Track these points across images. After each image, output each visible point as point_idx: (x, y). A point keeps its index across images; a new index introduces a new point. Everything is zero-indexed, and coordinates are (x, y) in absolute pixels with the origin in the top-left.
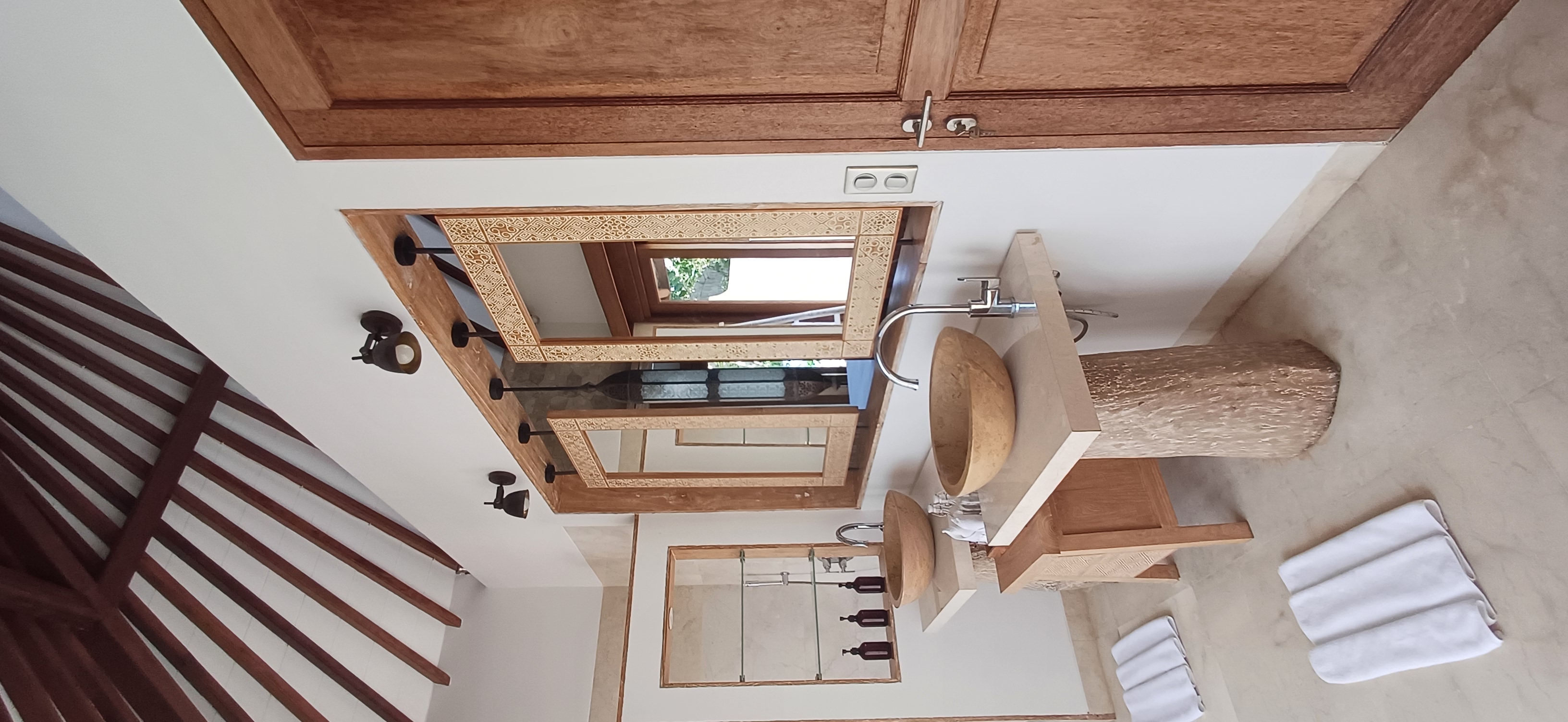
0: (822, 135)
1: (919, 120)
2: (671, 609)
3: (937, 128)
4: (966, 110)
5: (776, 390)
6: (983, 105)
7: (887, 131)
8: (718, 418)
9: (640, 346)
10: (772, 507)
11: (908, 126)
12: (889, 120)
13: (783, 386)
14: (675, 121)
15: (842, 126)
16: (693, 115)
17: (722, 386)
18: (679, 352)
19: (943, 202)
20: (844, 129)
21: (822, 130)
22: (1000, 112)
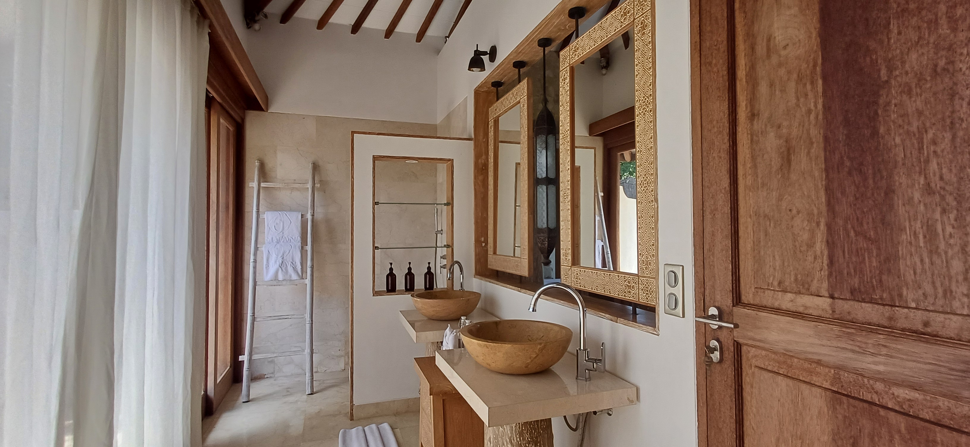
0: (706, 247)
1: (718, 319)
2: (417, 162)
3: (712, 333)
4: (726, 355)
5: (542, 223)
6: (730, 369)
7: (709, 295)
8: (526, 186)
9: (569, 132)
10: (476, 223)
11: (713, 311)
12: (718, 297)
13: (544, 227)
14: (717, 138)
15: (713, 262)
16: (722, 151)
17: (544, 187)
18: (565, 158)
19: (658, 335)
20: (711, 263)
21: (710, 247)
22: (725, 381)
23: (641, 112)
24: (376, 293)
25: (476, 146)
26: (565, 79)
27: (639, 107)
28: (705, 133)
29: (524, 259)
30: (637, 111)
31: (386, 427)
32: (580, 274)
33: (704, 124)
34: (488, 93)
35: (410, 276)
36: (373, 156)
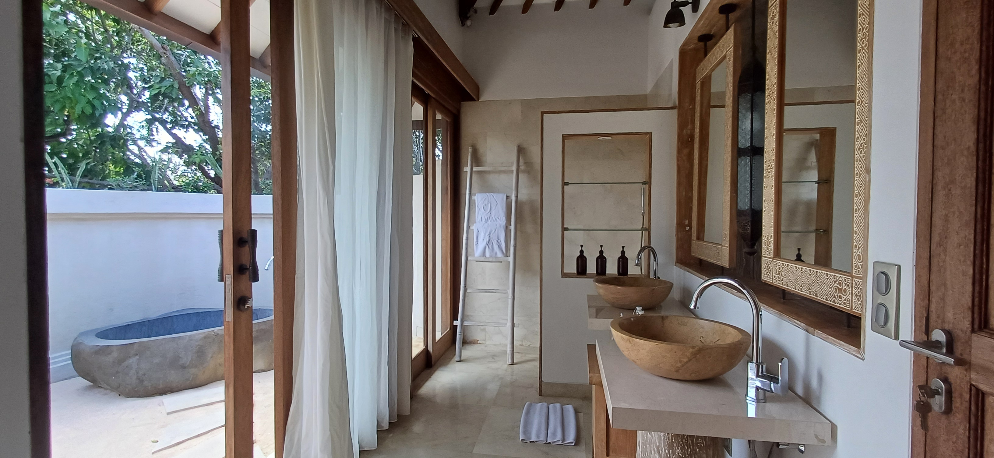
0: (936, 239)
1: (944, 350)
2: (611, 138)
3: (938, 368)
4: (958, 405)
5: (744, 204)
6: (962, 427)
7: (936, 312)
8: (730, 159)
9: (776, 86)
10: (679, 203)
11: (939, 335)
12: (950, 315)
13: (747, 208)
14: (959, 69)
15: (944, 261)
16: (966, 89)
17: (748, 159)
18: (770, 120)
19: (863, 360)
20: (941, 264)
21: (941, 239)
22: (953, 443)
23: (864, 45)
24: (565, 275)
25: (679, 115)
26: (773, 18)
27: (862, 39)
28: (942, 64)
29: (725, 246)
30: (859, 44)
31: (570, 409)
32: (783, 268)
33: (941, 50)
34: (696, 50)
35: (601, 261)
36: (562, 135)
